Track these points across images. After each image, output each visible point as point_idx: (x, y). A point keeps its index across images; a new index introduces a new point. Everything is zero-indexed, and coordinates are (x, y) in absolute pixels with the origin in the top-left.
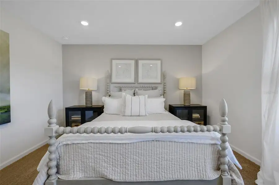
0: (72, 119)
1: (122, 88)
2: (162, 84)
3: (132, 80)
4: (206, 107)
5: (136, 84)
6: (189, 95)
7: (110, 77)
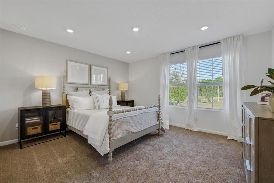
0: (26, 122)
1: (78, 88)
2: (108, 86)
3: (86, 81)
4: (133, 101)
5: (89, 85)
6: (125, 94)
7: (66, 77)
